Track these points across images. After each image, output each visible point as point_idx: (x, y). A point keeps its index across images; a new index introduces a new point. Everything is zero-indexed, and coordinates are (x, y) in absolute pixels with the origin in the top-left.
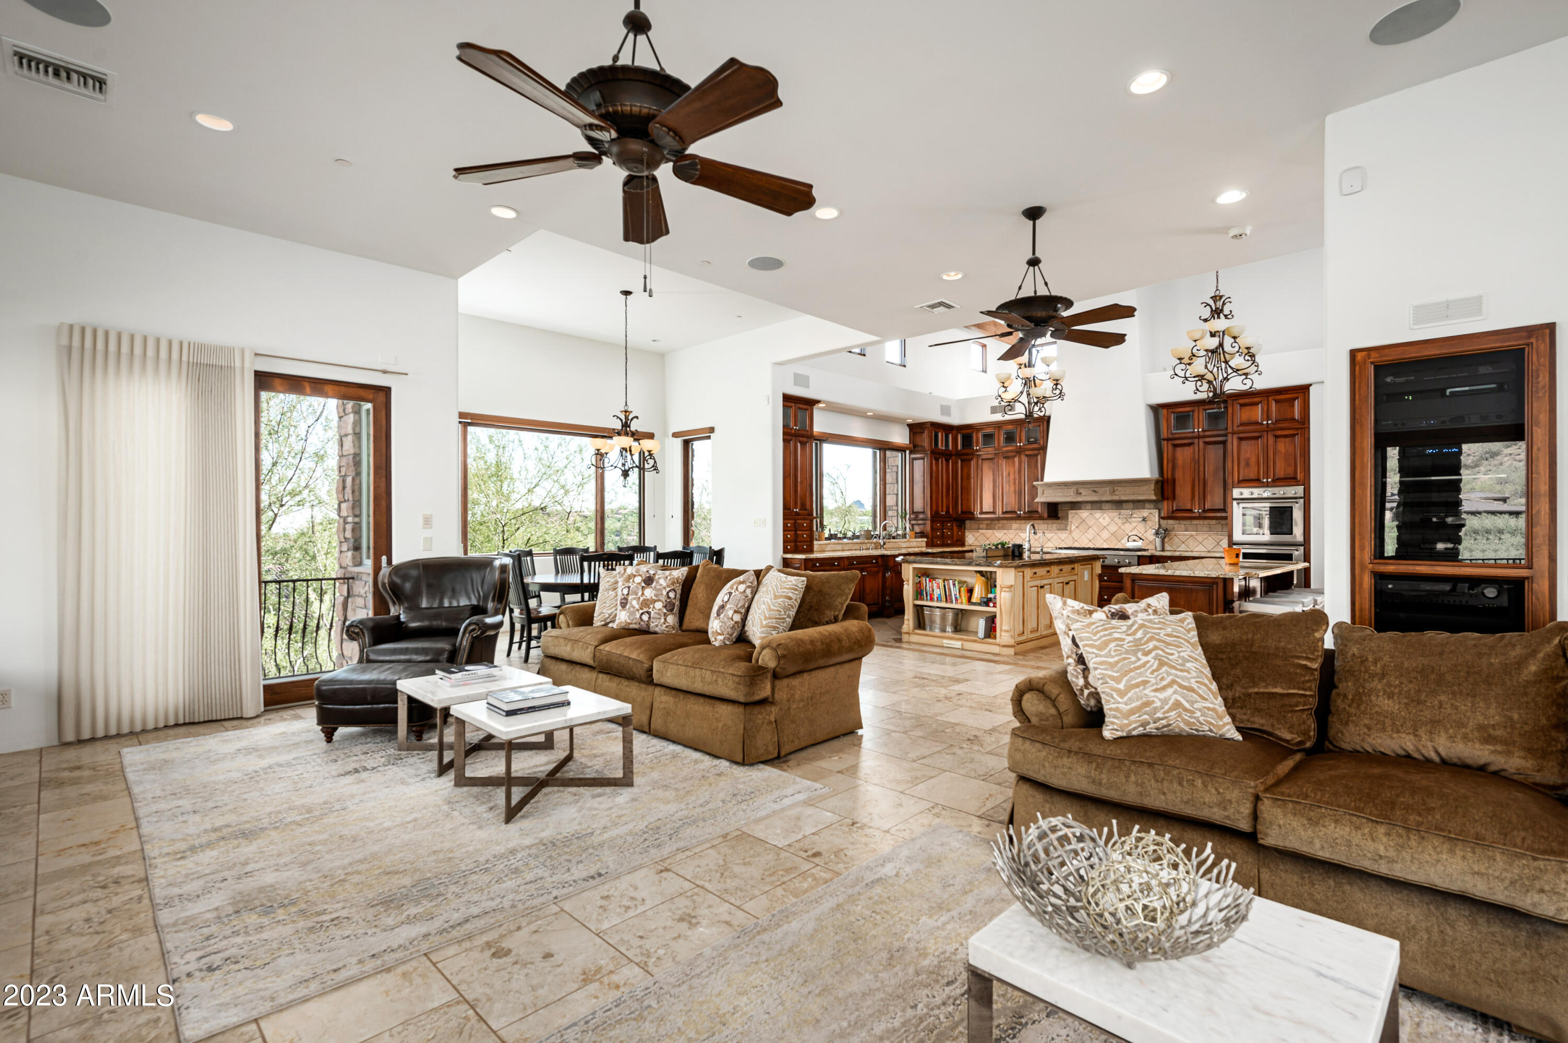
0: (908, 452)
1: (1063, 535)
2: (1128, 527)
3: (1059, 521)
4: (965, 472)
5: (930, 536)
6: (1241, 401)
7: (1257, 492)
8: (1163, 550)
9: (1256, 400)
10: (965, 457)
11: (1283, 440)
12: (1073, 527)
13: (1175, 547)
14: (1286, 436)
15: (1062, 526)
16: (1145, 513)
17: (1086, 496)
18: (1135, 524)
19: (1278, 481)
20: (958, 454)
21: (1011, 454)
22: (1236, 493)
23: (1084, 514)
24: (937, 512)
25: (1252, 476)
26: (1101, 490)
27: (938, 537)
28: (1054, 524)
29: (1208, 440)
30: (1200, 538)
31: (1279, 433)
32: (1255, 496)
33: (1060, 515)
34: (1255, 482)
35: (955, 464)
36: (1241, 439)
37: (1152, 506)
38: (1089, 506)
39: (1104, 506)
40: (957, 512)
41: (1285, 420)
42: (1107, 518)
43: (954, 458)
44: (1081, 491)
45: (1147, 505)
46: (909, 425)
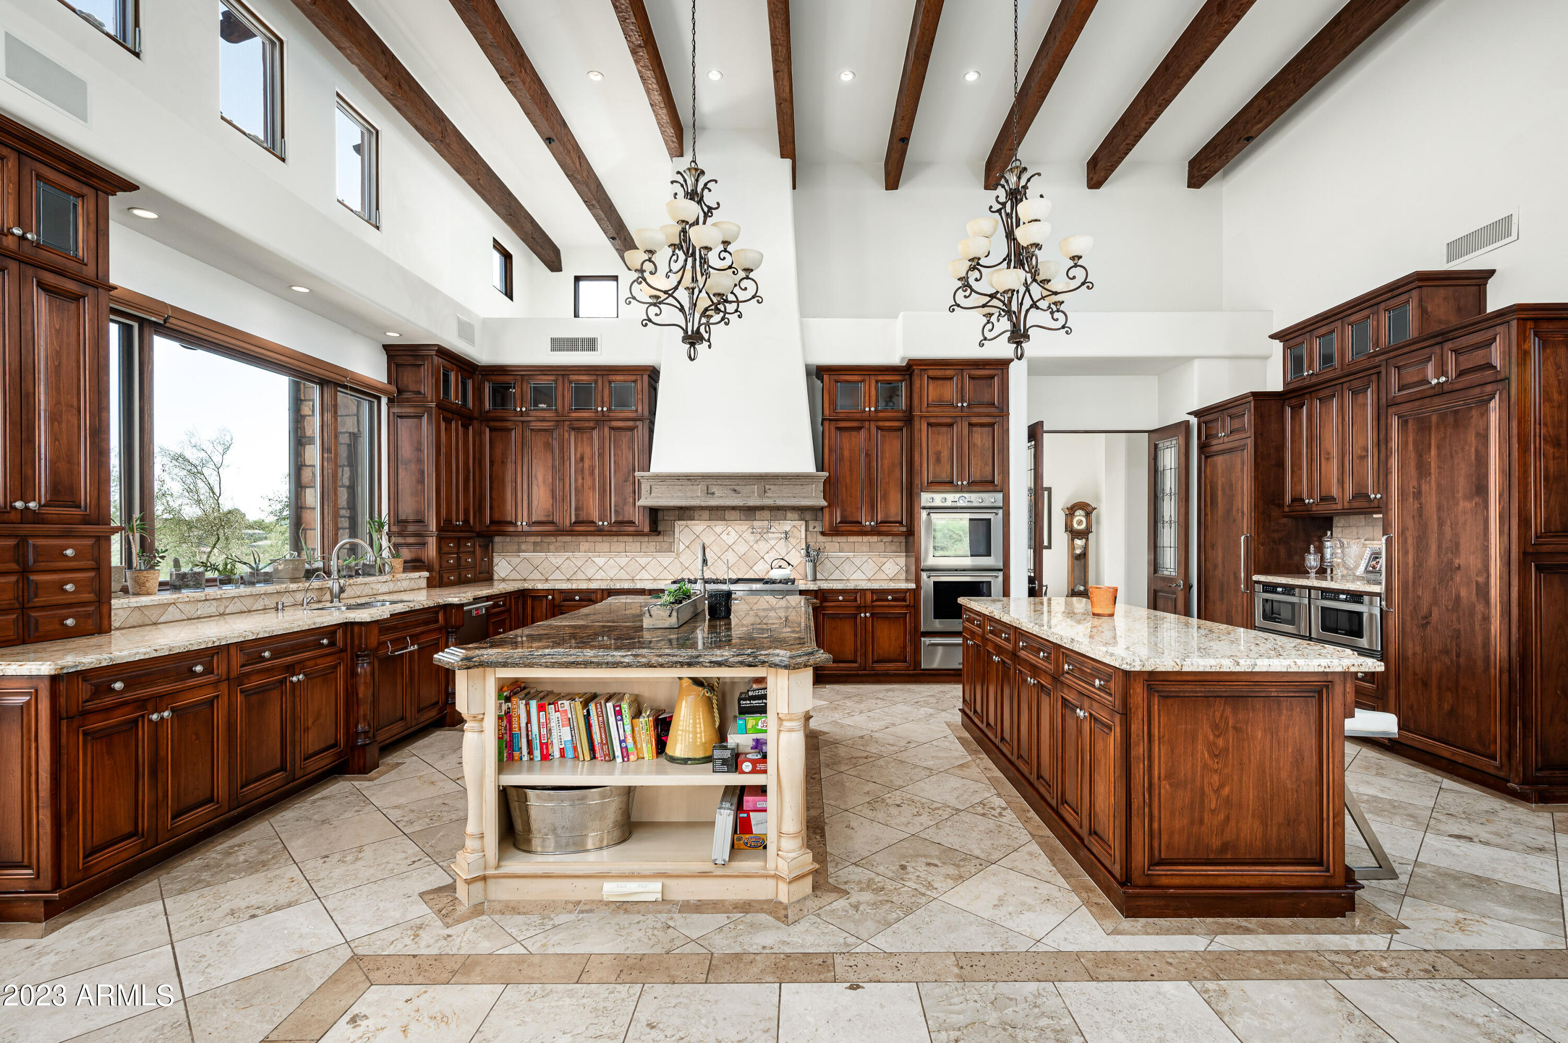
0: (384, 401)
1: (666, 559)
2: (762, 547)
3: (660, 538)
4: (498, 452)
5: (436, 567)
6: (932, 373)
7: (951, 498)
8: (815, 579)
9: (949, 373)
10: (498, 424)
11: (978, 429)
12: (682, 547)
13: (826, 575)
14: (982, 425)
15: (665, 545)
16: (787, 526)
17: (722, 498)
18: (773, 542)
19: (976, 485)
20: (485, 418)
21: (587, 424)
22: (926, 498)
23: (698, 526)
24: (448, 521)
25: (944, 477)
26: (745, 490)
27: (451, 569)
28: (651, 544)
29: (881, 424)
30: (858, 562)
31: (975, 420)
32: (949, 504)
33: (660, 529)
34: (948, 484)
35: (479, 434)
36: (929, 424)
37: (796, 516)
38: (706, 514)
39: (728, 514)
40: (482, 521)
41: (981, 404)
42: (733, 533)
43: (476, 423)
44: (714, 489)
45: (789, 515)
46: (386, 348)
